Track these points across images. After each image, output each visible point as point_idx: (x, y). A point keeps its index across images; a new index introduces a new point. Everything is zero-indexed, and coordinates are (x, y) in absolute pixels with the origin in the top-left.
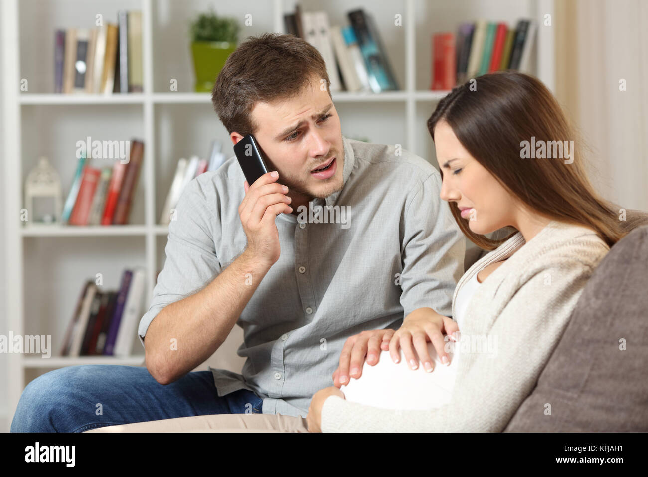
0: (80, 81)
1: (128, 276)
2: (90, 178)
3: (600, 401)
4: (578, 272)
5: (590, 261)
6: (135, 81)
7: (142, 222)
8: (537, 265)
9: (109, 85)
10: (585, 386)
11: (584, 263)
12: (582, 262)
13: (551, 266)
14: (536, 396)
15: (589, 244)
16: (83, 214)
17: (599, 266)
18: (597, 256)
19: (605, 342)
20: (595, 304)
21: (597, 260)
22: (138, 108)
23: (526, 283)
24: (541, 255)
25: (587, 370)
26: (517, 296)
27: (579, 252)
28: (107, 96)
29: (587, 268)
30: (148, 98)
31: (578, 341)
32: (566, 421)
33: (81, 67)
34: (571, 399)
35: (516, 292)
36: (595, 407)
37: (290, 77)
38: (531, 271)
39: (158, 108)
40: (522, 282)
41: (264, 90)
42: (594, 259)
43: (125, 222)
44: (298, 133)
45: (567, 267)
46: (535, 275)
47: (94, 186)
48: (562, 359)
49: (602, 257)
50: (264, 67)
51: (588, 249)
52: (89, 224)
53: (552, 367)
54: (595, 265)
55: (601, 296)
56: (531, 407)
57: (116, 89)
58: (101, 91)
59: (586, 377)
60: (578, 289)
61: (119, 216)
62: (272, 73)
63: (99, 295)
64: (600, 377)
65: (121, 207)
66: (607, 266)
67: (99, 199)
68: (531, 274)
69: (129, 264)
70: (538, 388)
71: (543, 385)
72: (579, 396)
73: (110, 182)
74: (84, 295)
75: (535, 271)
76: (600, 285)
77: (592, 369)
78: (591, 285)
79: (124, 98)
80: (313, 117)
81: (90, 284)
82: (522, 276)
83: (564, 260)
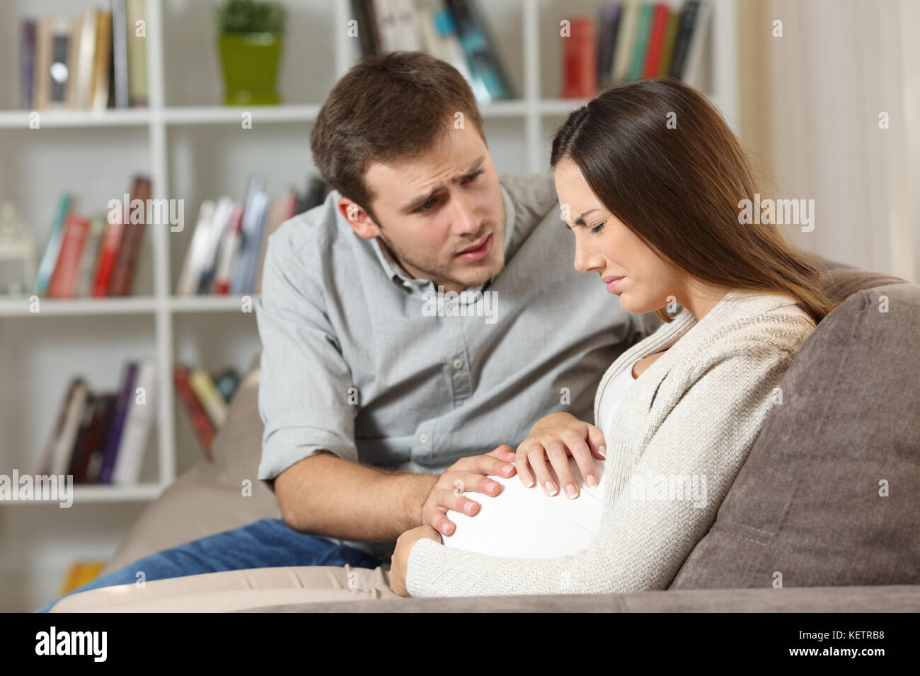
0: (59, 93)
1: (132, 372)
2: (75, 231)
3: (807, 541)
4: (772, 361)
5: (790, 344)
6: (138, 90)
7: (150, 292)
8: (715, 354)
9: (101, 98)
10: (785, 521)
11: (781, 347)
12: (777, 346)
13: (735, 354)
14: (715, 536)
15: (786, 319)
16: (66, 283)
17: (802, 350)
18: (799, 337)
19: (813, 457)
20: (798, 403)
21: (798, 341)
22: (141, 131)
23: (699, 378)
24: (718, 338)
25: (788, 498)
26: (686, 397)
27: (772, 332)
28: (98, 114)
29: (785, 355)
30: (156, 116)
31: (775, 456)
32: (759, 571)
33: (59, 72)
34: (766, 539)
35: (685, 392)
36: (800, 550)
37: (417, 126)
38: (705, 361)
39: (172, 131)
40: (693, 378)
41: (381, 146)
42: (794, 341)
43: (126, 292)
44: (434, 202)
45: (757, 354)
46: (712, 367)
47: (81, 243)
48: (752, 482)
49: (806, 337)
50: (380, 110)
51: (786, 327)
52: (74, 296)
53: (738, 493)
54: (796, 349)
55: (807, 391)
56: (708, 552)
57: (111, 103)
58: (88, 105)
59: (786, 508)
60: (774, 385)
61: (118, 284)
62: (391, 120)
63: (90, 399)
64: (806, 506)
65: (120, 274)
66: (814, 349)
67: (88, 261)
68: (706, 366)
69: (132, 352)
70: (717, 524)
71: (726, 519)
72: (777, 535)
73: (103, 238)
74: (69, 398)
75: (712, 362)
76: (806, 375)
77: (794, 497)
78: (791, 376)
79: (122, 116)
80: (454, 181)
81: (77, 383)
82: (692, 369)
83: (752, 344)
